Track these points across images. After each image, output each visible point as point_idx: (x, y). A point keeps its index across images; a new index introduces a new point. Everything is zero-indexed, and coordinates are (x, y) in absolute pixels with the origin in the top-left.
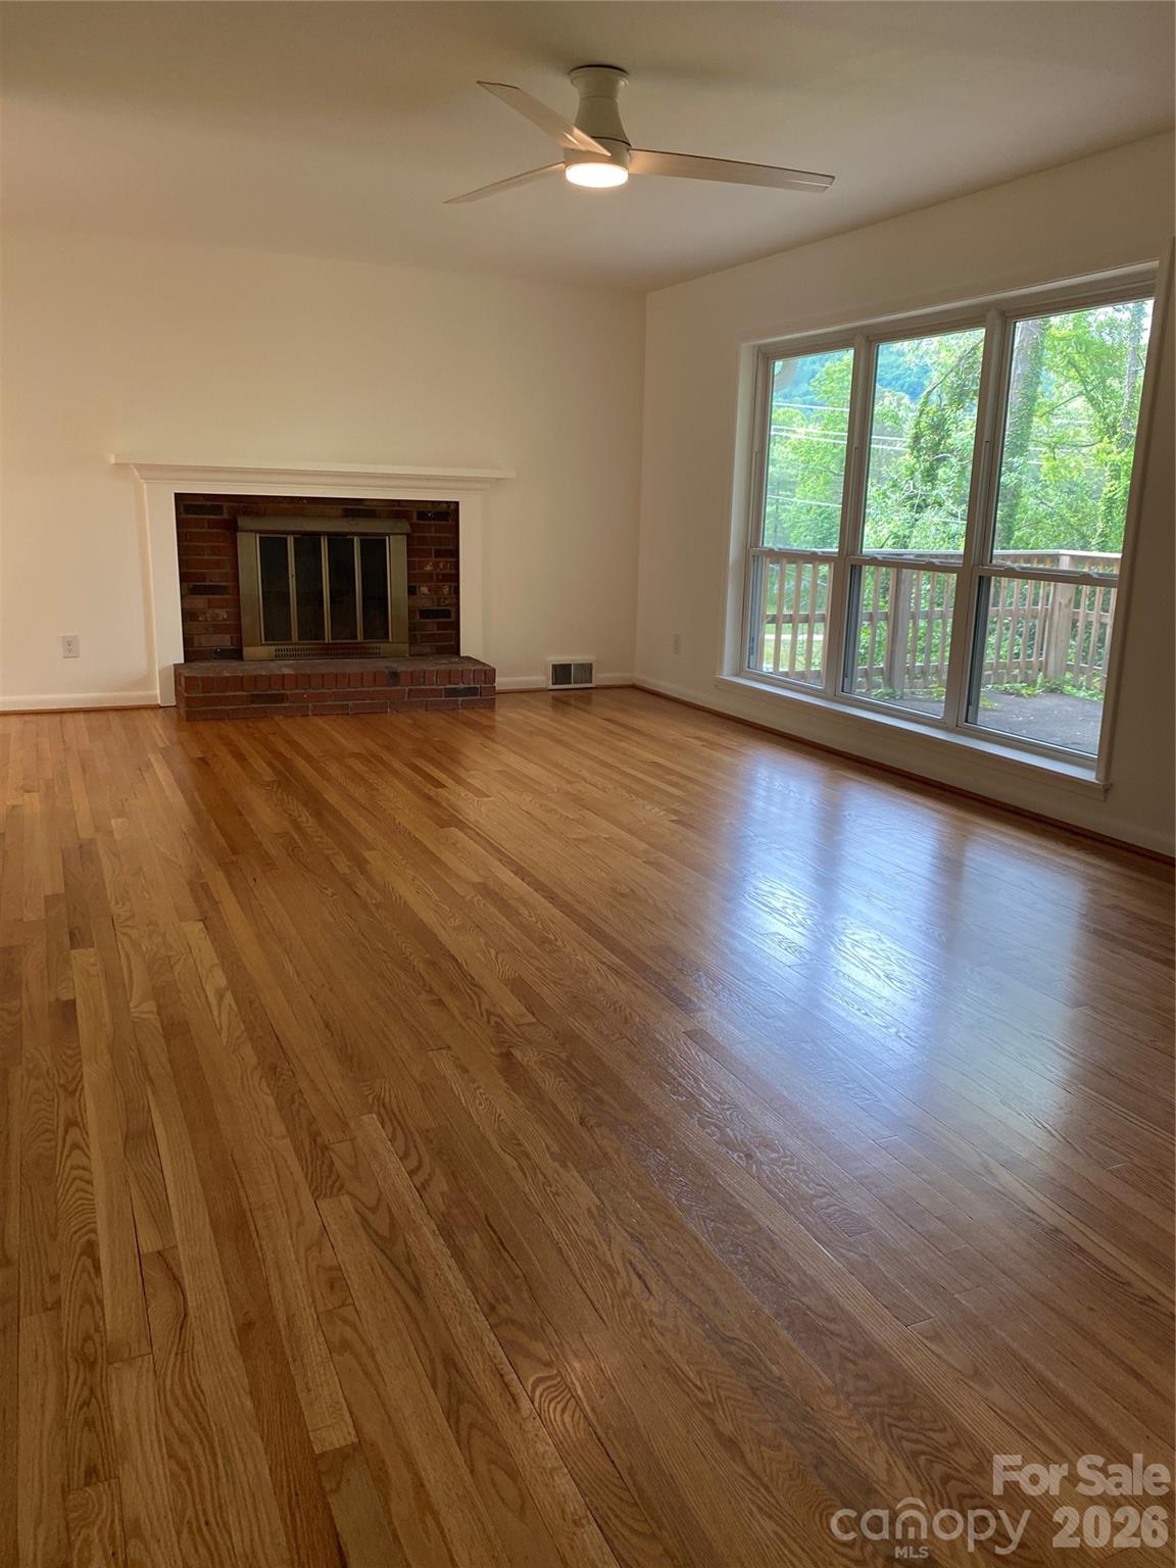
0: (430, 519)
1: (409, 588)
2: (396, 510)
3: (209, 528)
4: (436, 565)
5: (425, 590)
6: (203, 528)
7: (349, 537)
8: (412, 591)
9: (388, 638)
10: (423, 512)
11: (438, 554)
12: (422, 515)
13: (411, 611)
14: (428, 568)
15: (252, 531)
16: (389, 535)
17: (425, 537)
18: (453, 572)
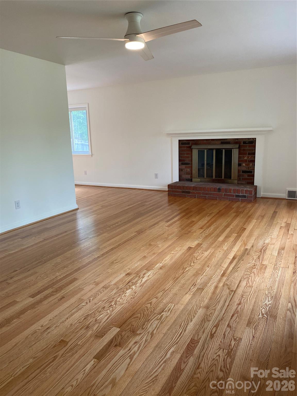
0: (247, 143)
1: (239, 164)
2: (236, 141)
3: (186, 148)
4: (248, 157)
5: (244, 165)
6: (185, 148)
7: (221, 149)
8: (240, 165)
9: (231, 178)
10: (245, 142)
11: (249, 154)
12: (245, 143)
13: (239, 171)
14: (246, 158)
15: (196, 149)
16: (233, 149)
17: (245, 149)
18: (254, 159)
